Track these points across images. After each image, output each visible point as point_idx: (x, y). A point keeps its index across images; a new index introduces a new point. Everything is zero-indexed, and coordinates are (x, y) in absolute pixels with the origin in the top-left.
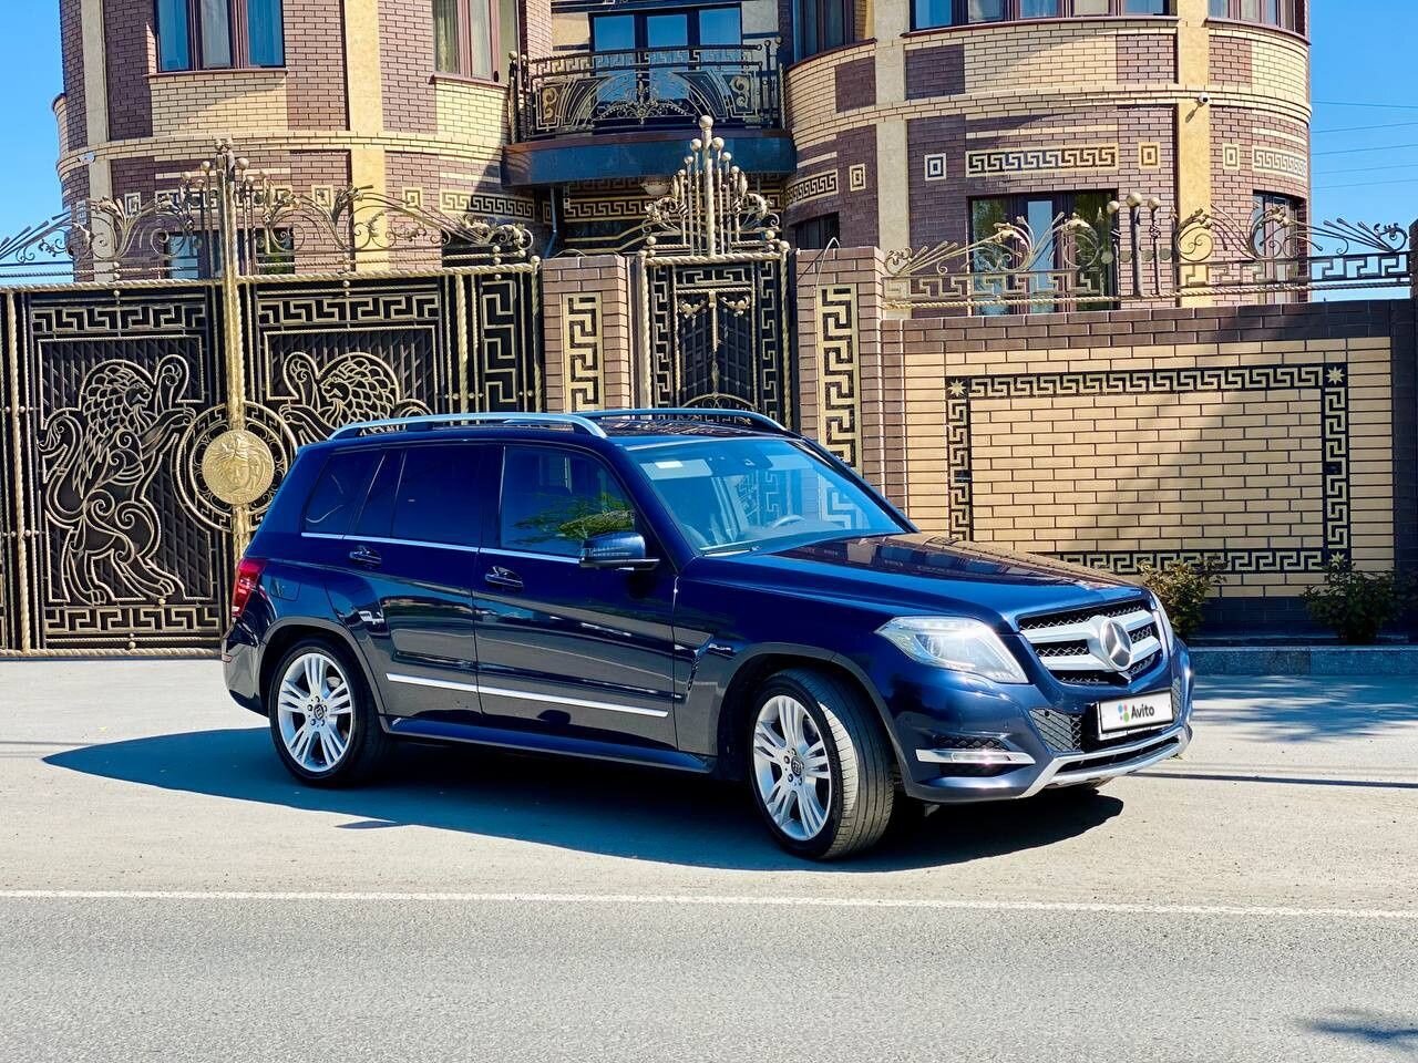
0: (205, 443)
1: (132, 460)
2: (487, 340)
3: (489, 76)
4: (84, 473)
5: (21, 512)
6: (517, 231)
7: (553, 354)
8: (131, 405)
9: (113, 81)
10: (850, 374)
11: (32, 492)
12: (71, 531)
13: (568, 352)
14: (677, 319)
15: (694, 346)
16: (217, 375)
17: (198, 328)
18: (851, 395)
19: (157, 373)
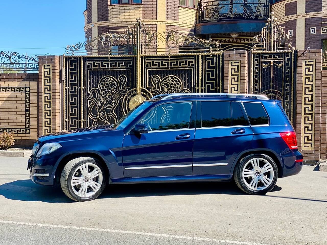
0: (130, 98)
1: (111, 102)
2: (207, 73)
3: (192, 6)
4: (98, 105)
5: (82, 115)
6: (217, 43)
7: (226, 77)
8: (111, 88)
9: (99, 7)
10: (312, 85)
11: (85, 110)
12: (95, 120)
13: (230, 77)
14: (261, 68)
15: (266, 76)
16: (134, 80)
17: (130, 68)
18: (312, 91)
19: (118, 79)
